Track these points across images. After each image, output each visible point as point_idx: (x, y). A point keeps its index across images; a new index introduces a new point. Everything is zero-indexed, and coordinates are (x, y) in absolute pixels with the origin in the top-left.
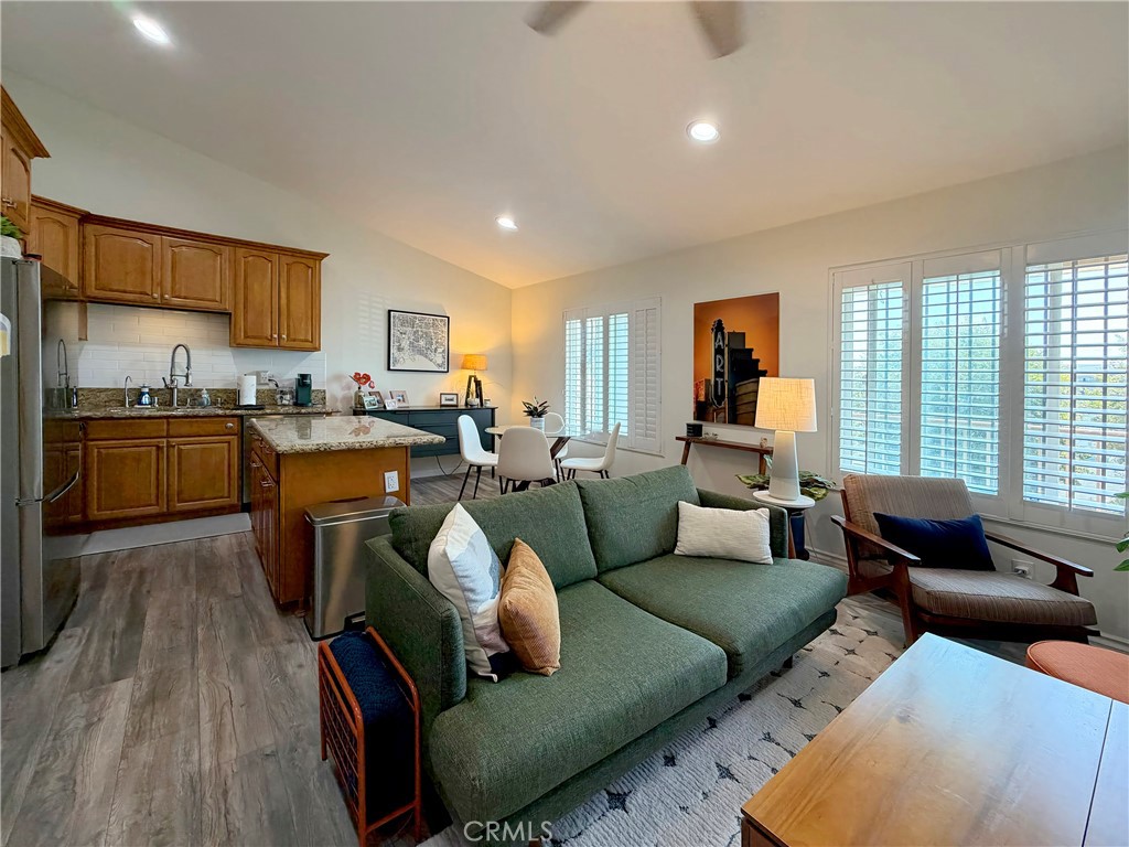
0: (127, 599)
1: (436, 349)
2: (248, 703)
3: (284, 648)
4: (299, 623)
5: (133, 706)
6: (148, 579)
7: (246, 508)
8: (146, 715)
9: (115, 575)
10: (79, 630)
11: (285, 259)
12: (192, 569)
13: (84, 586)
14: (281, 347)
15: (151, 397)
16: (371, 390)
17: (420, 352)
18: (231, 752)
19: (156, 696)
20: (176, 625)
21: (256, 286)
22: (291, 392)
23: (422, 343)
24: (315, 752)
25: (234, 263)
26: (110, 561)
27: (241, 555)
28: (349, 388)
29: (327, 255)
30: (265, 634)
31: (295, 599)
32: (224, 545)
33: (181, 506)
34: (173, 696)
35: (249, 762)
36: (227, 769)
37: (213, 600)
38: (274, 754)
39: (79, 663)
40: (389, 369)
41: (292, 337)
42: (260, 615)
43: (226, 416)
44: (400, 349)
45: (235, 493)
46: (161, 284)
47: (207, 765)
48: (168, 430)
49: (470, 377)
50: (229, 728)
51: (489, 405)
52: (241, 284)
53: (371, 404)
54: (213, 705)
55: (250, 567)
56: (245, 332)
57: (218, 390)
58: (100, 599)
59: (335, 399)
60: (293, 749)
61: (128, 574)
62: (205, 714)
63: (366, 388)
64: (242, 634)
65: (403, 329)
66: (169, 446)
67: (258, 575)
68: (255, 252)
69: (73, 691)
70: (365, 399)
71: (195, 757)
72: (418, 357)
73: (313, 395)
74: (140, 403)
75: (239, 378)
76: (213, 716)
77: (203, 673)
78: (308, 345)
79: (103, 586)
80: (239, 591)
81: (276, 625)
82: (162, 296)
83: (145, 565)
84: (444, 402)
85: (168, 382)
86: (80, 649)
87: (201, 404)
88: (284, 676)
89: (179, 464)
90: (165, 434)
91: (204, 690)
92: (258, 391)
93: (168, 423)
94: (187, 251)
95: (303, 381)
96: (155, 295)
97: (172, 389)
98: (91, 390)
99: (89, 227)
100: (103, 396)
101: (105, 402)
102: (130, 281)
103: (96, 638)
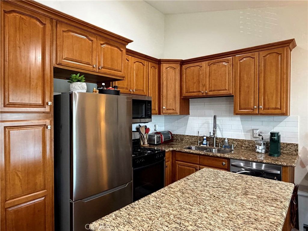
11: (263, 54)
14: (260, 114)
21: (245, 77)
41: (267, 107)
46: (205, 86)
52: (238, 77)
56: (240, 106)
68: (245, 55)
78: (277, 111)
90: (198, 163)
93: (199, 158)
94: (214, 66)
97: (213, 138)
98: (190, 136)
99: (184, 67)
100: (193, 139)
101: (194, 142)
102: (195, 87)
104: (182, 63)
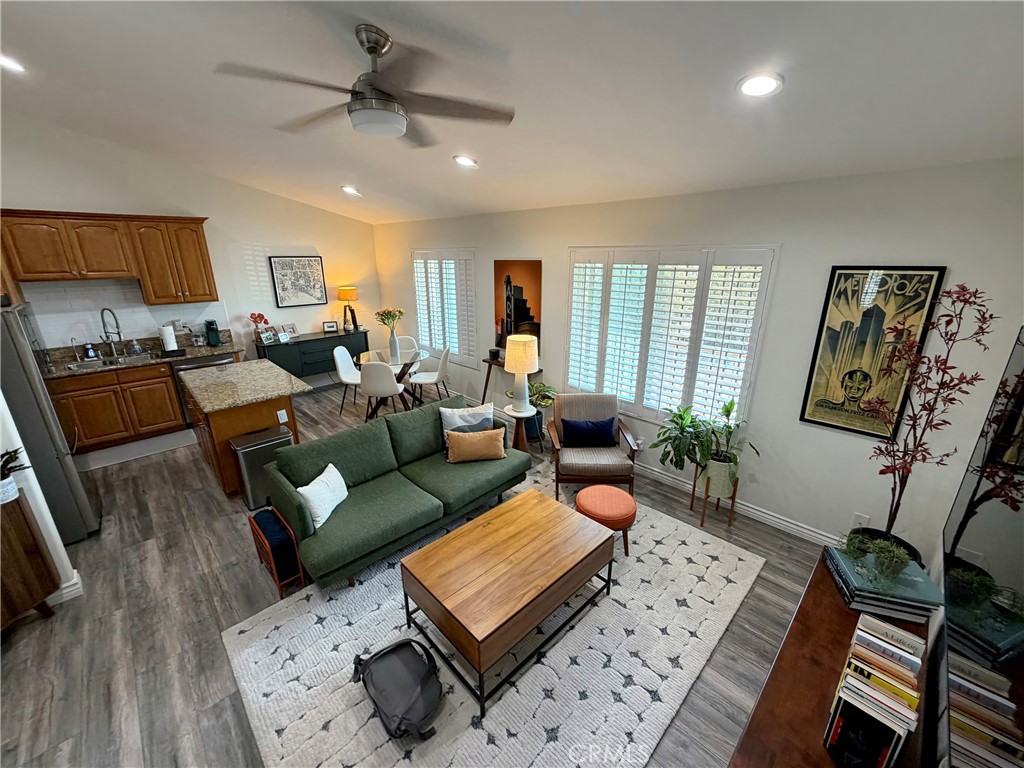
0: (132, 497)
1: (314, 287)
2: (220, 544)
3: (234, 516)
4: (241, 502)
5: (161, 551)
6: (140, 482)
7: (189, 426)
8: (169, 554)
9: (118, 483)
10: (112, 517)
11: (173, 227)
12: (166, 474)
13: (101, 491)
14: (187, 301)
15: (95, 351)
16: (266, 326)
17: (302, 290)
18: (216, 565)
19: (170, 546)
20: (167, 509)
21: (153, 253)
22: (203, 335)
23: (302, 282)
24: (257, 561)
25: (130, 235)
26: (109, 473)
27: (195, 461)
28: (249, 326)
29: (207, 218)
30: (222, 511)
31: (235, 491)
32: (182, 455)
33: (143, 430)
34: (180, 544)
35: (227, 567)
36: (216, 572)
37: (186, 493)
38: (237, 564)
39: (121, 534)
40: (278, 307)
41: (193, 293)
42: (216, 499)
43: (157, 364)
44: (284, 289)
45: (180, 416)
46: (75, 262)
47: (206, 571)
48: (118, 380)
49: (345, 307)
50: (213, 556)
51: (361, 329)
52: (141, 253)
53: (268, 339)
54: (202, 547)
55: (203, 470)
56: (155, 293)
57: (145, 339)
58: (115, 499)
59: (239, 335)
60: (246, 561)
61: (125, 481)
62: (199, 551)
63: (262, 326)
64: (209, 511)
65: (283, 272)
66: (123, 390)
67: (210, 474)
68: (144, 224)
69: (125, 547)
70: (262, 336)
71: (200, 568)
72: (300, 294)
73: (221, 335)
74: (88, 357)
75: (159, 329)
76: (203, 551)
77: (192, 532)
78: (207, 297)
79: (113, 490)
80: (200, 486)
81: (227, 505)
82: (80, 273)
83: (134, 474)
84: (327, 329)
85: (105, 339)
86: (118, 527)
87: (135, 352)
88: (237, 530)
89: (134, 403)
90: (116, 382)
91: (195, 542)
92: (176, 337)
93: (117, 375)
94: (89, 231)
95: (210, 326)
96: (75, 273)
97: (109, 345)
103: (124, 520)
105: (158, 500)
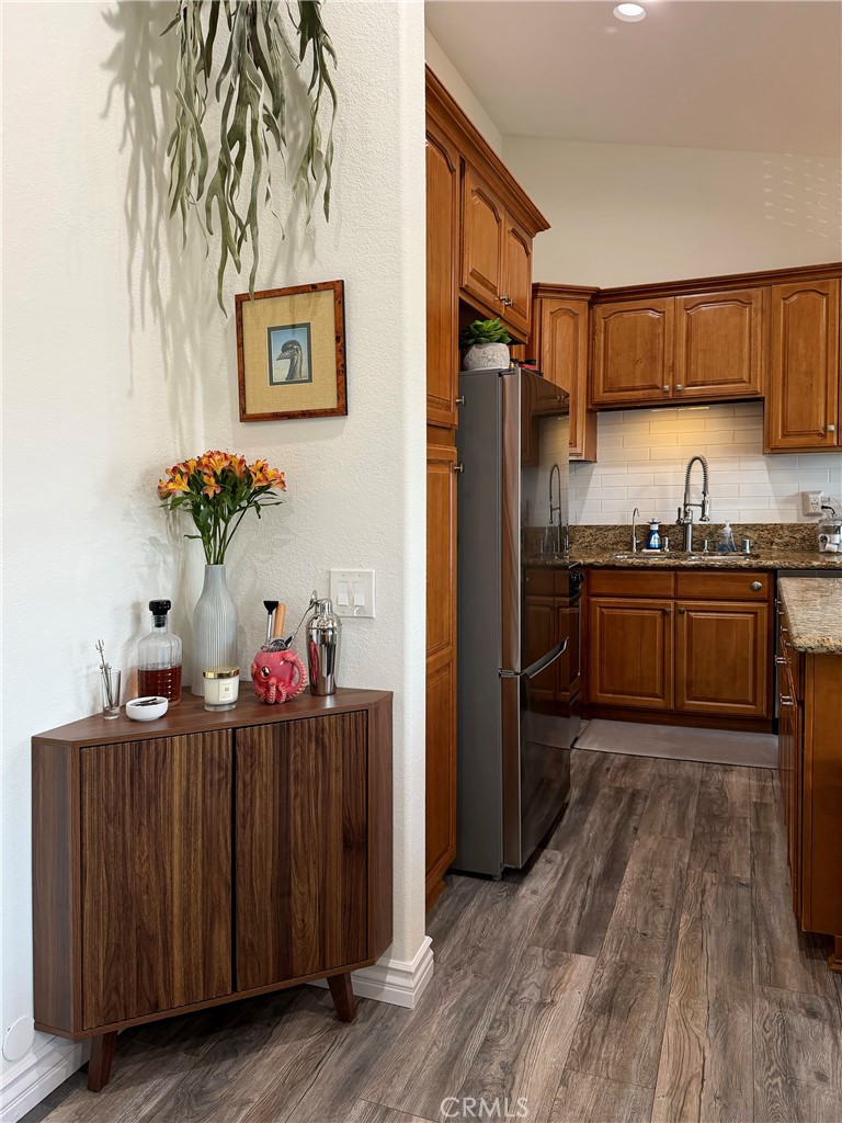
0: (611, 832)
2: (726, 1098)
5: (588, 1004)
6: (639, 809)
7: (774, 728)
8: (599, 1029)
9: (606, 790)
10: (558, 856)
12: (692, 812)
13: (574, 794)
14: (840, 448)
15: (661, 538)
20: (655, 897)
27: (760, 810)
33: (692, 704)
34: (634, 1018)
37: (709, 877)
43: (751, 569)
45: (763, 697)
56: (784, 427)
57: (747, 527)
58: (584, 821)
61: (619, 791)
64: (738, 958)
66: (677, 611)
68: (800, 286)
69: (536, 943)
74: (648, 547)
77: (674, 999)
79: (591, 802)
80: (747, 876)
82: (674, 388)
85: (682, 515)
86: (554, 885)
87: (722, 549)
88: (791, 1081)
90: (672, 594)
93: (676, 578)
96: (666, 388)
97: (685, 528)
98: (599, 528)
99: (600, 310)
100: (610, 535)
101: (613, 544)
102: (638, 373)
103: (571, 875)
104: (597, 297)
105: (649, 863)
